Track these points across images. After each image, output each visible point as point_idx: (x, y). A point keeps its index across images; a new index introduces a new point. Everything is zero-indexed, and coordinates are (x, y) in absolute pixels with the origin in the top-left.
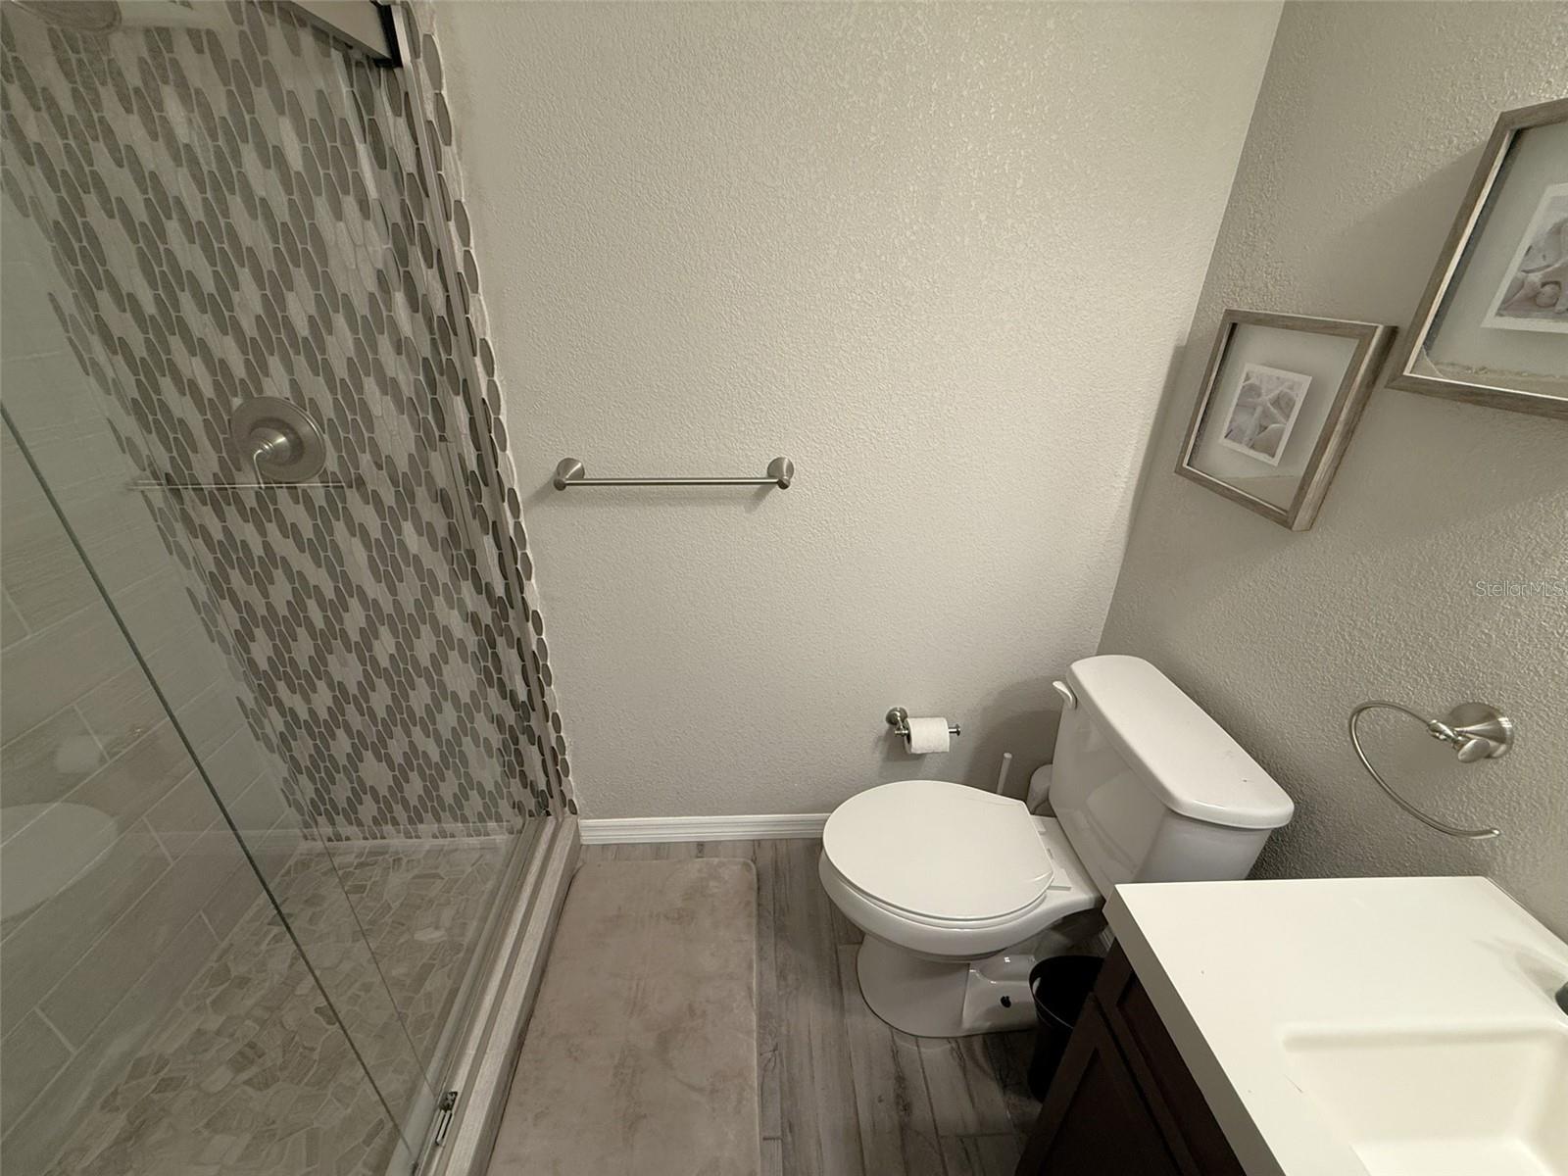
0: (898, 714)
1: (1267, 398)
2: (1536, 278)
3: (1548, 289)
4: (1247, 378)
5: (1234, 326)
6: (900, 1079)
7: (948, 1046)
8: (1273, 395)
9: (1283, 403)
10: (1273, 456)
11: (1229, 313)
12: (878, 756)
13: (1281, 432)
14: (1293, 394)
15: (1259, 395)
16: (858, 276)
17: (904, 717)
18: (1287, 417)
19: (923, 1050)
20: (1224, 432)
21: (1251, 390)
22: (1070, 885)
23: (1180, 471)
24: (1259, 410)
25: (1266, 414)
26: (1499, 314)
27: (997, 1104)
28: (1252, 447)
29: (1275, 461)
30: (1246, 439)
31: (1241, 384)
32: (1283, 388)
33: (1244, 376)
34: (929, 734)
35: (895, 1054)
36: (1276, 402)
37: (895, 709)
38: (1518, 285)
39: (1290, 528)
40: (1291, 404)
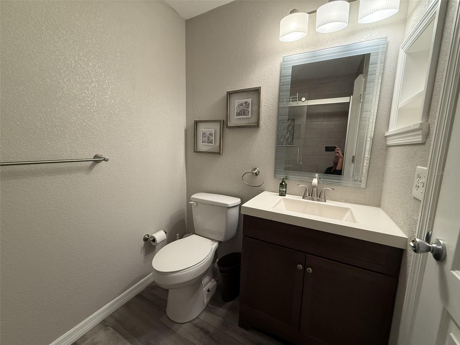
0: (147, 236)
1: (208, 134)
2: (238, 111)
3: (240, 112)
4: (203, 132)
5: (196, 123)
6: (202, 329)
7: (205, 312)
8: (209, 133)
9: (211, 134)
10: (212, 143)
11: (195, 121)
12: (143, 255)
13: (212, 140)
14: (212, 133)
15: (206, 134)
16: (117, 101)
17: (148, 235)
18: (213, 136)
19: (200, 318)
20: (202, 142)
21: (204, 134)
22: (213, 243)
23: (195, 152)
24: (207, 137)
25: (208, 137)
26: (236, 116)
27: (222, 311)
28: (208, 143)
29: (213, 144)
30: (206, 142)
31: (202, 133)
32: (210, 132)
33: (202, 132)
34: (160, 236)
35: (196, 326)
36: (210, 134)
37: (145, 236)
38: (237, 113)
39: (220, 154)
40: (212, 134)
